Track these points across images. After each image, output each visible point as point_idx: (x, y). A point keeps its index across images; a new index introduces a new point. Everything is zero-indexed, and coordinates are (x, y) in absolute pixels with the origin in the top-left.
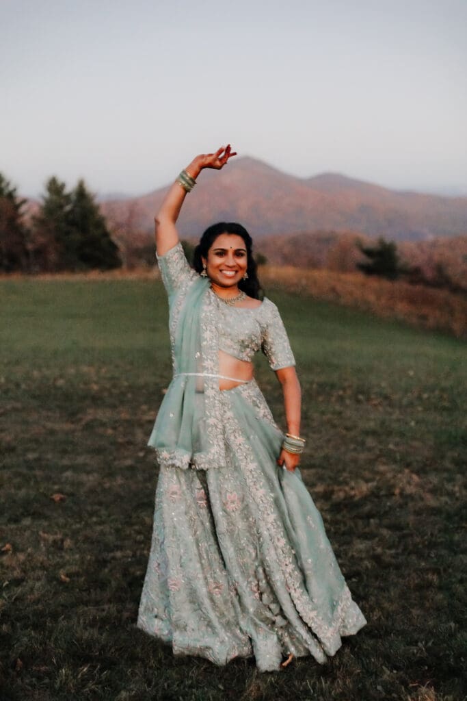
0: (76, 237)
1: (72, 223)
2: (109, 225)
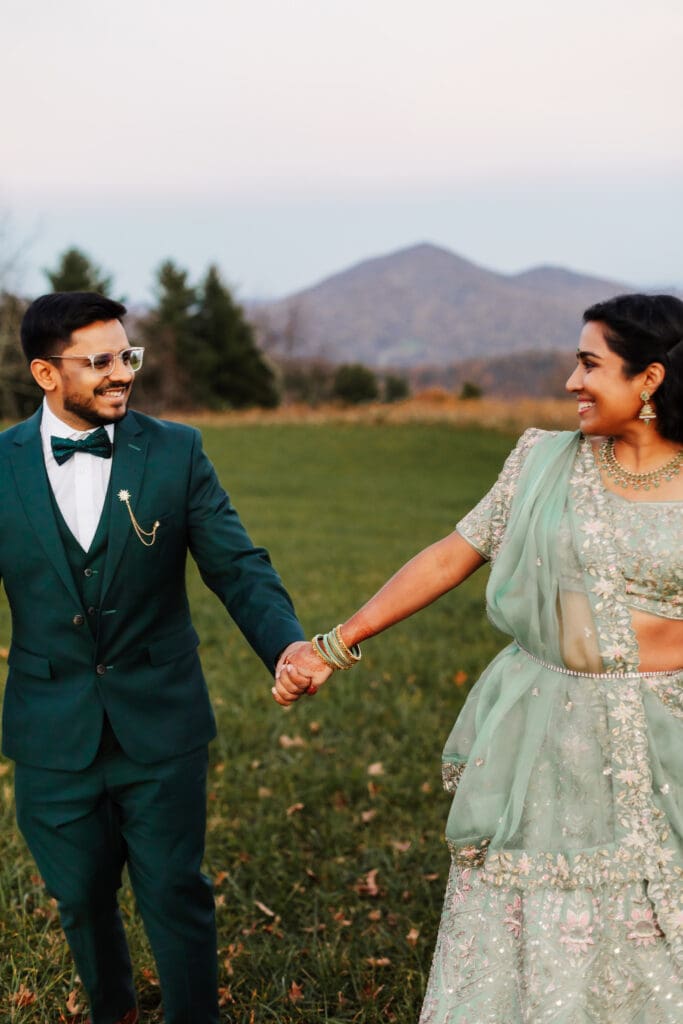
0: (208, 356)
1: (202, 334)
2: (259, 340)
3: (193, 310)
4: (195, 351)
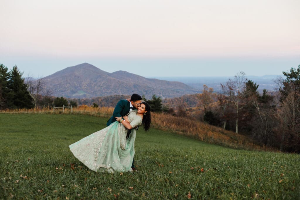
2: (28, 89)
3: (8, 80)
4: (8, 92)
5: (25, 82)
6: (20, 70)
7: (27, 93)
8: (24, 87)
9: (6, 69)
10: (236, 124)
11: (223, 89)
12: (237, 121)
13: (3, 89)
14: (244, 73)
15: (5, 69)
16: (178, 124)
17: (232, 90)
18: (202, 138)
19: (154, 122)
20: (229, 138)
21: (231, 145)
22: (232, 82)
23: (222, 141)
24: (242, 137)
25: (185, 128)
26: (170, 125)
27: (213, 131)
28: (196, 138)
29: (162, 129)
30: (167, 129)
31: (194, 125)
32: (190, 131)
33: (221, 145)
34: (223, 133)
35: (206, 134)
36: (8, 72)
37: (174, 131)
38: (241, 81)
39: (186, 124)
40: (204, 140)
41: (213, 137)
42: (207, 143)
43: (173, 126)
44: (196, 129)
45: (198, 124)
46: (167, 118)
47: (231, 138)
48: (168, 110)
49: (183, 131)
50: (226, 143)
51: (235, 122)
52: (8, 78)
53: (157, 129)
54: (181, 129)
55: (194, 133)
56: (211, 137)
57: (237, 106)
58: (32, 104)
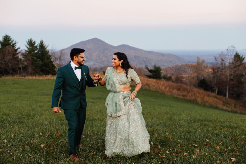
0: (40, 62)
1: (38, 57)
2: (52, 59)
3: (36, 51)
4: (36, 61)
5: (50, 53)
6: (45, 43)
7: (51, 62)
8: (49, 57)
9: (35, 42)
10: (226, 90)
11: (216, 60)
12: (228, 88)
13: (32, 59)
14: (234, 47)
15: (33, 42)
16: (179, 90)
17: (224, 61)
18: (200, 102)
19: (158, 88)
20: (222, 102)
21: (225, 108)
22: (224, 55)
23: (217, 105)
24: (233, 102)
25: (185, 93)
26: (172, 90)
27: (208, 96)
28: (194, 102)
29: (165, 93)
30: (169, 93)
31: (192, 91)
32: (189, 95)
33: (217, 108)
34: (216, 98)
35: (203, 98)
36: (36, 45)
37: (175, 96)
38: (231, 53)
39: (185, 90)
40: (201, 103)
41: (209, 101)
42: (204, 106)
43: (175, 91)
44: (194, 94)
45: (195, 90)
46: (169, 85)
47: (224, 102)
48: (167, 77)
49: (183, 96)
50: (221, 107)
51: (226, 88)
52: (36, 50)
53: (161, 94)
54: (181, 94)
55: (193, 98)
56: (207, 101)
57: (228, 75)
58: (55, 71)
